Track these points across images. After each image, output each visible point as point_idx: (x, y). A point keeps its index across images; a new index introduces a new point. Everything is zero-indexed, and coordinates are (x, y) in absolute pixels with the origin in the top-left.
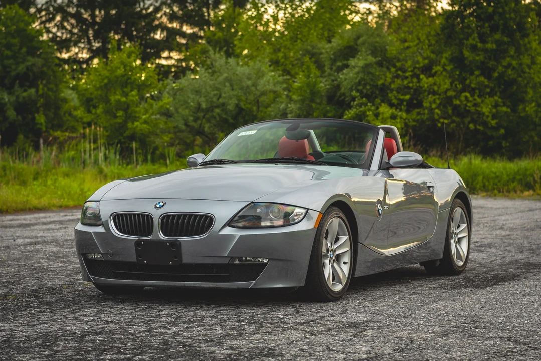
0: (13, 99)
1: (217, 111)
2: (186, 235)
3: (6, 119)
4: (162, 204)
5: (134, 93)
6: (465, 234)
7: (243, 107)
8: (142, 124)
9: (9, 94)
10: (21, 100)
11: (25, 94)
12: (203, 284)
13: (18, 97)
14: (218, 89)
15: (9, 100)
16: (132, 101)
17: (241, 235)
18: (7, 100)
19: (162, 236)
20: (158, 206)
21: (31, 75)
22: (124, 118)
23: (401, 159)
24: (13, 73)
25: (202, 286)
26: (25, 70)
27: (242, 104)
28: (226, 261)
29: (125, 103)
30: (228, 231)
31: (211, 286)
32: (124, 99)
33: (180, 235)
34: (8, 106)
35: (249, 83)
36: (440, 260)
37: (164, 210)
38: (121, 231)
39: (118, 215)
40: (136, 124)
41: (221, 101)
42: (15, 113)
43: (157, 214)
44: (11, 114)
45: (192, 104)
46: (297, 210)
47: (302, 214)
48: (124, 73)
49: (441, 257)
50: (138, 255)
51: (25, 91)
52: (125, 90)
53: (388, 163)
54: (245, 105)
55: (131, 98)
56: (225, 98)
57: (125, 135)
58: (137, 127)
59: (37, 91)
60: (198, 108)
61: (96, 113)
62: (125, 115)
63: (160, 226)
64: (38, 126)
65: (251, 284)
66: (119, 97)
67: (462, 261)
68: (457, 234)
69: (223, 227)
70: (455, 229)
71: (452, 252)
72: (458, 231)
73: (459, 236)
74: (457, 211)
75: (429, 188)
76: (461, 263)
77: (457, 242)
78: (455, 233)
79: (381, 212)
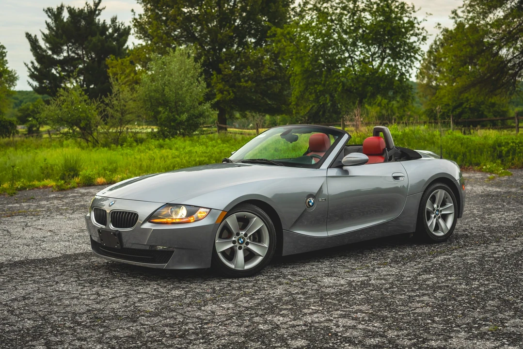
2: (124, 227)
4: (113, 202)
6: (452, 211)
17: (153, 229)
19: (112, 227)
20: (111, 204)
23: (351, 159)
28: (148, 248)
31: (141, 265)
33: (121, 227)
36: (413, 232)
37: (113, 208)
38: (96, 221)
39: (95, 209)
43: (109, 210)
46: (201, 210)
47: (206, 212)
49: (414, 230)
63: (110, 219)
65: (165, 266)
67: (443, 232)
68: (441, 211)
69: (144, 222)
70: (438, 206)
71: (429, 225)
72: (441, 209)
73: (443, 213)
74: (439, 193)
75: (396, 178)
76: (442, 234)
77: (439, 217)
78: (438, 210)
79: (313, 204)
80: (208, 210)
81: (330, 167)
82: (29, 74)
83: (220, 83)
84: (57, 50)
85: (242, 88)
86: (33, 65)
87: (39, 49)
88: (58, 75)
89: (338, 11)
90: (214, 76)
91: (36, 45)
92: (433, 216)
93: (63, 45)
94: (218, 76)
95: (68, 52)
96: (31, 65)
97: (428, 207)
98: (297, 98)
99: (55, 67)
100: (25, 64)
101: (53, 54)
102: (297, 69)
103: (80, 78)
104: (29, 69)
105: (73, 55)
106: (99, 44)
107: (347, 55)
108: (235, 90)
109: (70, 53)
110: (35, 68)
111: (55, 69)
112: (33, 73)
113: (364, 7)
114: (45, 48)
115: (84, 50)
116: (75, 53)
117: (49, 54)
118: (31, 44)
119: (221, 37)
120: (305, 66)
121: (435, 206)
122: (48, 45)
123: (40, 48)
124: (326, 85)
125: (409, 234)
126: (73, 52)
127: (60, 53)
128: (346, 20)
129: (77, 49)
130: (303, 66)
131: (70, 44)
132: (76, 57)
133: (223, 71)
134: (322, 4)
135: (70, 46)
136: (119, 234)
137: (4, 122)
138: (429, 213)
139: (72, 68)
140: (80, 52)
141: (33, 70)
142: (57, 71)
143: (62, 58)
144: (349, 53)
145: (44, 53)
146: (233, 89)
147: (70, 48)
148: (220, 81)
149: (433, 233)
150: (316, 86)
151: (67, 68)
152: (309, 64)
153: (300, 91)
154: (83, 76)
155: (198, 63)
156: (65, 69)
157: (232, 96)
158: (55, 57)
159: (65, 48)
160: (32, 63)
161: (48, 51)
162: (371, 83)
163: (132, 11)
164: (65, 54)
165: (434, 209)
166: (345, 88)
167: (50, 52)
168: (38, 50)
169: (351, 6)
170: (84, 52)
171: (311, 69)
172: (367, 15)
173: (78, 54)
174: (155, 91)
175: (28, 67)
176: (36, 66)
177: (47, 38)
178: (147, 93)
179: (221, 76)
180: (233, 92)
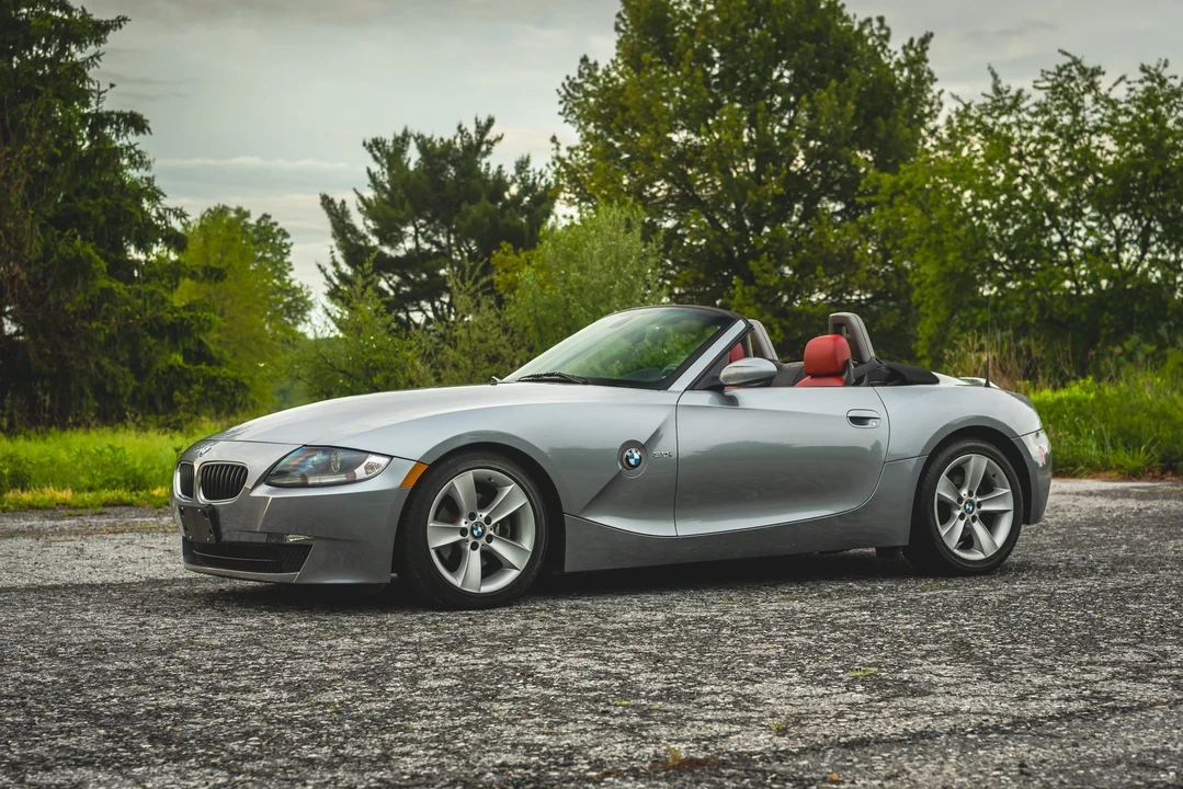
2: (221, 497)
4: (209, 448)
6: (1008, 505)
17: (274, 499)
19: (201, 498)
20: (203, 451)
23: (738, 371)
28: (264, 539)
30: (262, 491)
33: (218, 498)
37: (206, 458)
38: (181, 492)
43: (198, 464)
47: (380, 464)
50: (185, 527)
63: (199, 482)
65: (294, 577)
67: (983, 552)
68: (979, 505)
69: (257, 484)
70: (970, 494)
71: (943, 533)
72: (979, 499)
73: (984, 508)
74: (972, 460)
75: (858, 421)
76: (979, 556)
77: (974, 519)
78: (971, 503)
79: (639, 462)
80: (386, 460)
81: (692, 387)
82: (326, 289)
83: (750, 305)
84: (389, 234)
85: (804, 318)
86: (337, 271)
87: (349, 232)
88: (392, 293)
89: (1035, 133)
90: (737, 289)
91: (344, 222)
92: (958, 513)
93: (405, 224)
94: (747, 289)
95: (416, 238)
96: (334, 269)
97: (943, 489)
98: (930, 338)
99: (387, 276)
100: (319, 266)
101: (381, 244)
102: (930, 270)
103: (442, 299)
104: (329, 279)
105: (427, 246)
106: (487, 220)
107: (1056, 238)
108: (785, 323)
109: (421, 241)
110: (342, 277)
111: (385, 279)
112: (336, 287)
113: (1099, 122)
114: (365, 231)
115: (452, 236)
116: (433, 243)
117: (371, 244)
118: (332, 221)
119: (755, 198)
120: (949, 264)
122: (370, 223)
123: (353, 230)
124: (1000, 308)
125: (896, 548)
126: (428, 240)
127: (397, 242)
128: (1053, 153)
129: (436, 232)
130: (943, 263)
131: (421, 221)
132: (434, 250)
133: (757, 277)
134: (997, 118)
135: (422, 226)
136: (212, 513)
137: (224, 379)
138: (945, 506)
139: (424, 276)
140: (443, 240)
141: (337, 281)
142: (391, 282)
143: (401, 253)
144: (1061, 233)
145: (362, 243)
146: (782, 319)
147: (423, 230)
148: (752, 301)
149: (956, 551)
150: (974, 311)
151: (412, 277)
152: (957, 258)
153: (939, 325)
154: (448, 295)
155: (651, 241)
156: (409, 278)
157: (779, 336)
158: (386, 250)
159: (410, 229)
160: (335, 264)
161: (370, 237)
162: (1110, 304)
163: (554, 139)
164: (409, 244)
165: (960, 500)
166: (1046, 316)
167: (374, 241)
168: (349, 235)
169: (1067, 120)
170: (452, 241)
171: (962, 270)
172: (1108, 142)
173: (438, 244)
174: (549, 307)
175: (326, 275)
176: (344, 271)
177: (369, 209)
178: (531, 311)
179: (753, 288)
180: (783, 328)
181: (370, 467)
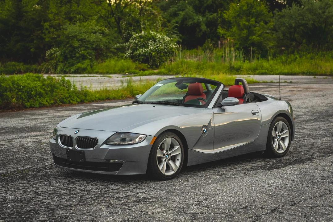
0: (205, 19)
1: (301, 28)
2: (86, 148)
3: (201, 30)
4: (77, 131)
5: (253, 20)
6: (287, 135)
7: (317, 25)
8: (256, 37)
9: (203, 16)
10: (209, 19)
11: (211, 17)
12: (97, 172)
13: (207, 18)
14: (302, 16)
15: (202, 20)
16: (252, 24)
17: (110, 149)
18: (201, 20)
19: (77, 148)
20: (76, 133)
21: (215, 5)
22: (247, 34)
23: (227, 101)
24: (205, 5)
25: (95, 173)
26: (211, 3)
27: (316, 24)
28: (104, 161)
29: (248, 25)
30: (105, 146)
31: (99, 173)
32: (247, 23)
34: (202, 23)
35: (320, 11)
36: (264, 151)
37: (78, 135)
38: (62, 144)
39: (62, 136)
40: (254, 37)
41: (303, 22)
42: (206, 27)
43: (75, 136)
44: (204, 27)
45: (287, 24)
46: (141, 136)
47: (144, 137)
48: (247, 9)
49: (265, 149)
50: (68, 157)
51: (211, 15)
52: (249, 18)
53: (220, 103)
54: (317, 24)
55: (251, 22)
56: (306, 20)
57: (248, 43)
58: (254, 39)
59: (218, 15)
60: (291, 26)
61: (232, 31)
62: (248, 32)
63: (76, 143)
64: (218, 34)
65: (116, 173)
66: (244, 22)
69: (103, 144)
70: (279, 133)
71: (274, 146)
72: (281, 134)
73: (282, 137)
74: (280, 123)
75: (254, 114)
76: (282, 151)
77: (280, 140)
78: (279, 135)
79: (206, 131)
80: (145, 136)
81: (214, 107)
92: (276, 140)
97: (273, 134)
121: (277, 133)
125: (262, 151)
136: (83, 153)
138: (274, 138)
149: (277, 151)
165: (277, 135)
181: (140, 138)
